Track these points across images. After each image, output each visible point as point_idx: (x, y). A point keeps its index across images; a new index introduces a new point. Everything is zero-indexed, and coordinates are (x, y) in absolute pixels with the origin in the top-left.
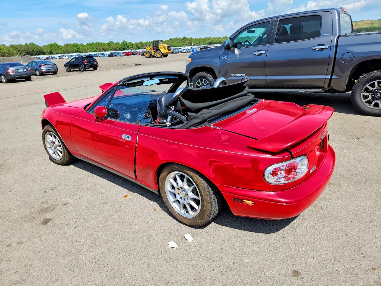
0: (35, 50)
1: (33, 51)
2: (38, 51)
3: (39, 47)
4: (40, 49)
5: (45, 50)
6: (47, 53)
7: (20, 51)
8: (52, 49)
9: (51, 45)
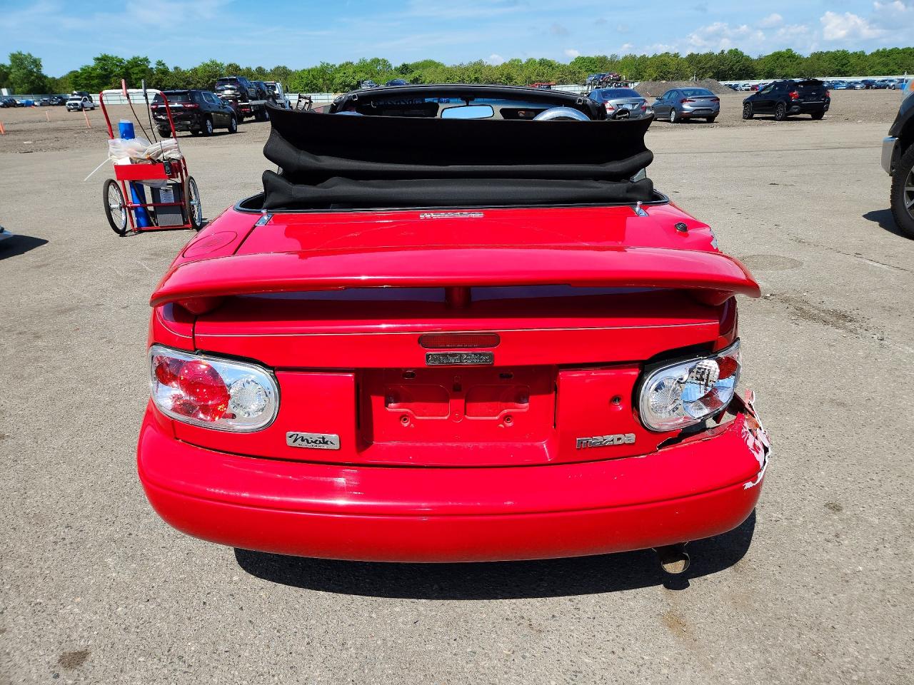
0: (737, 68)
1: (731, 69)
2: (740, 70)
3: (748, 58)
4: (747, 63)
5: (759, 68)
6: (760, 75)
7: (703, 68)
8: (776, 65)
9: (777, 56)
